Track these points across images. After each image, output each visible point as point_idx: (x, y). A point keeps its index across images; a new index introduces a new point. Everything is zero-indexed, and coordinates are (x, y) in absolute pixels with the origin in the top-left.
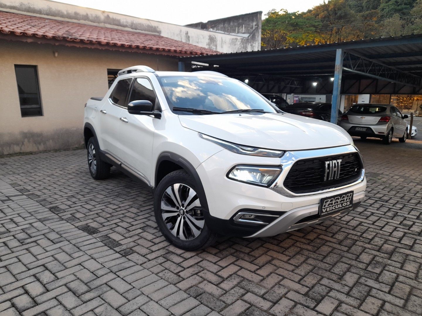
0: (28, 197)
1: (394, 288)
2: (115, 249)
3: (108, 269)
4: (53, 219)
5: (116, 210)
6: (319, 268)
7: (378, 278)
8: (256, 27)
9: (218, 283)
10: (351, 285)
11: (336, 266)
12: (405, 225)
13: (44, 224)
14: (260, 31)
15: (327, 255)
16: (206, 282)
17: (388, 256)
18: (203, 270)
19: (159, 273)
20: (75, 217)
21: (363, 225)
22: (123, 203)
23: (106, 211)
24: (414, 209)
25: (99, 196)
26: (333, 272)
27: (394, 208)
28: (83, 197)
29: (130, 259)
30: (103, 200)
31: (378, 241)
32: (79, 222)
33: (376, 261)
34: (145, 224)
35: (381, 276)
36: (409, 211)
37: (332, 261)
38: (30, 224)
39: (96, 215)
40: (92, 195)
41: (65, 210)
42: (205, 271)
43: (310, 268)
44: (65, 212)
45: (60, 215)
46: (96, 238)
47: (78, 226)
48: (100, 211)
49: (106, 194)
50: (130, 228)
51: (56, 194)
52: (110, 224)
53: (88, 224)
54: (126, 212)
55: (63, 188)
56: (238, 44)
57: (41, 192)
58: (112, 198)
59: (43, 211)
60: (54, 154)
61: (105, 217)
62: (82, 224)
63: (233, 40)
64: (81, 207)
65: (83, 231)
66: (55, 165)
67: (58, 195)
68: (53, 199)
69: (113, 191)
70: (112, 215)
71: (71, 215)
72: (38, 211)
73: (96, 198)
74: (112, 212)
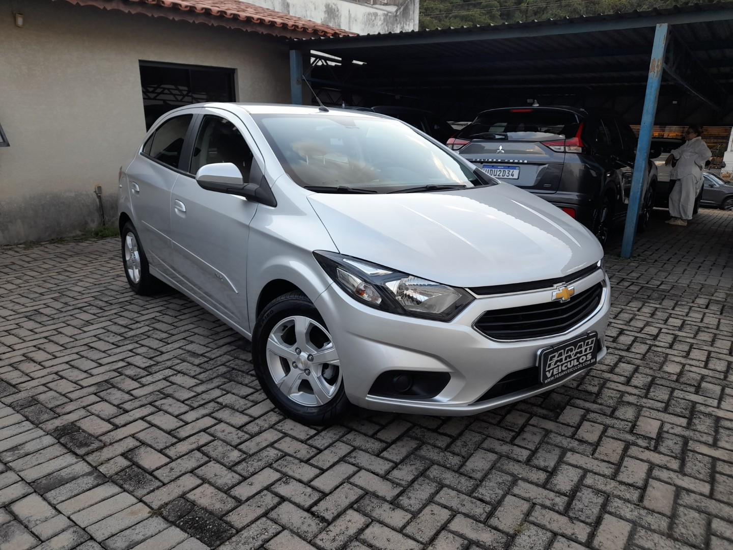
4: (74, 478)
5: (245, 429)
13: (50, 504)
20: (139, 467)
22: (255, 403)
23: (220, 435)
25: (178, 379)
28: (136, 385)
30: (199, 394)
32: (158, 488)
34: (356, 486)
38: (7, 507)
39: (198, 454)
40: (160, 376)
41: (103, 438)
44: (105, 446)
45: (92, 458)
47: (160, 508)
48: (205, 438)
49: (195, 371)
50: (320, 508)
51: (62, 378)
52: (254, 490)
53: (187, 495)
54: (276, 438)
55: (76, 356)
56: (379, 24)
57: (20, 373)
58: (217, 384)
59: (39, 447)
60: (27, 252)
61: (226, 461)
62: (171, 498)
63: (370, 17)
64: (146, 425)
65: (183, 529)
66: (37, 283)
67: (67, 379)
68: (58, 395)
69: (210, 362)
70: (244, 453)
71: (126, 458)
72: (20, 445)
73: (175, 386)
74: (239, 441)
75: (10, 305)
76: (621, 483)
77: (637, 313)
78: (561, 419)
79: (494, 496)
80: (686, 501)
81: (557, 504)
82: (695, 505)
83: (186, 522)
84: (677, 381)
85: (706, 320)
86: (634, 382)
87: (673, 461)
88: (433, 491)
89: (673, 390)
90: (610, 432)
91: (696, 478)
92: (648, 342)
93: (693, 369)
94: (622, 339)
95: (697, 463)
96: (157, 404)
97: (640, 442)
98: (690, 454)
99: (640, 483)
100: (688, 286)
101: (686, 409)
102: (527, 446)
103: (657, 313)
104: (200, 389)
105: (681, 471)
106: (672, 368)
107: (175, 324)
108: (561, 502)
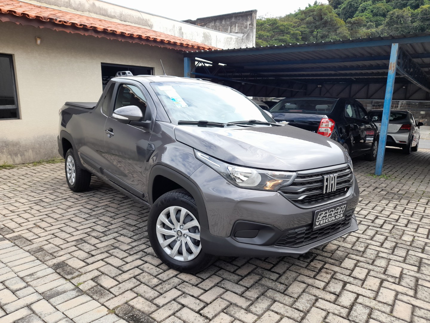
0: (13, 244)
4: (65, 292)
8: (250, 26)
13: (52, 305)
14: (255, 30)
20: (101, 286)
23: (146, 270)
25: (121, 238)
28: (98, 241)
30: (133, 247)
32: (112, 298)
34: (225, 300)
38: (29, 306)
39: (134, 280)
40: (111, 236)
41: (81, 270)
44: (82, 274)
45: (74, 281)
47: (114, 309)
48: (138, 271)
49: (131, 234)
50: (205, 312)
51: (56, 237)
52: (166, 300)
53: (129, 302)
55: (64, 225)
56: (233, 44)
57: (32, 233)
58: (143, 242)
59: (45, 274)
60: (34, 168)
61: (150, 284)
62: (120, 304)
63: (228, 39)
64: (104, 263)
65: (127, 321)
66: (40, 185)
67: (59, 238)
68: (55, 246)
69: (139, 229)
70: (160, 280)
71: (94, 281)
72: (34, 273)
73: (120, 242)
74: (157, 273)
75: (26, 197)
76: (379, 302)
77: (386, 207)
78: (343, 265)
79: (305, 308)
80: (418, 313)
81: (342, 313)
82: (424, 316)
83: (129, 317)
84: (411, 245)
85: (426, 211)
86: (385, 245)
87: (410, 290)
88: (269, 304)
89: (408, 250)
90: (372, 273)
91: (425, 301)
92: (393, 223)
93: (420, 239)
94: (377, 221)
95: (425, 292)
96: (110, 252)
97: (390, 279)
98: (420, 287)
99: (391, 302)
100: (415, 192)
101: (416, 261)
102: (323, 280)
103: (397, 207)
104: (134, 244)
105: (415, 297)
106: (407, 238)
107: (118, 208)
108: (344, 312)
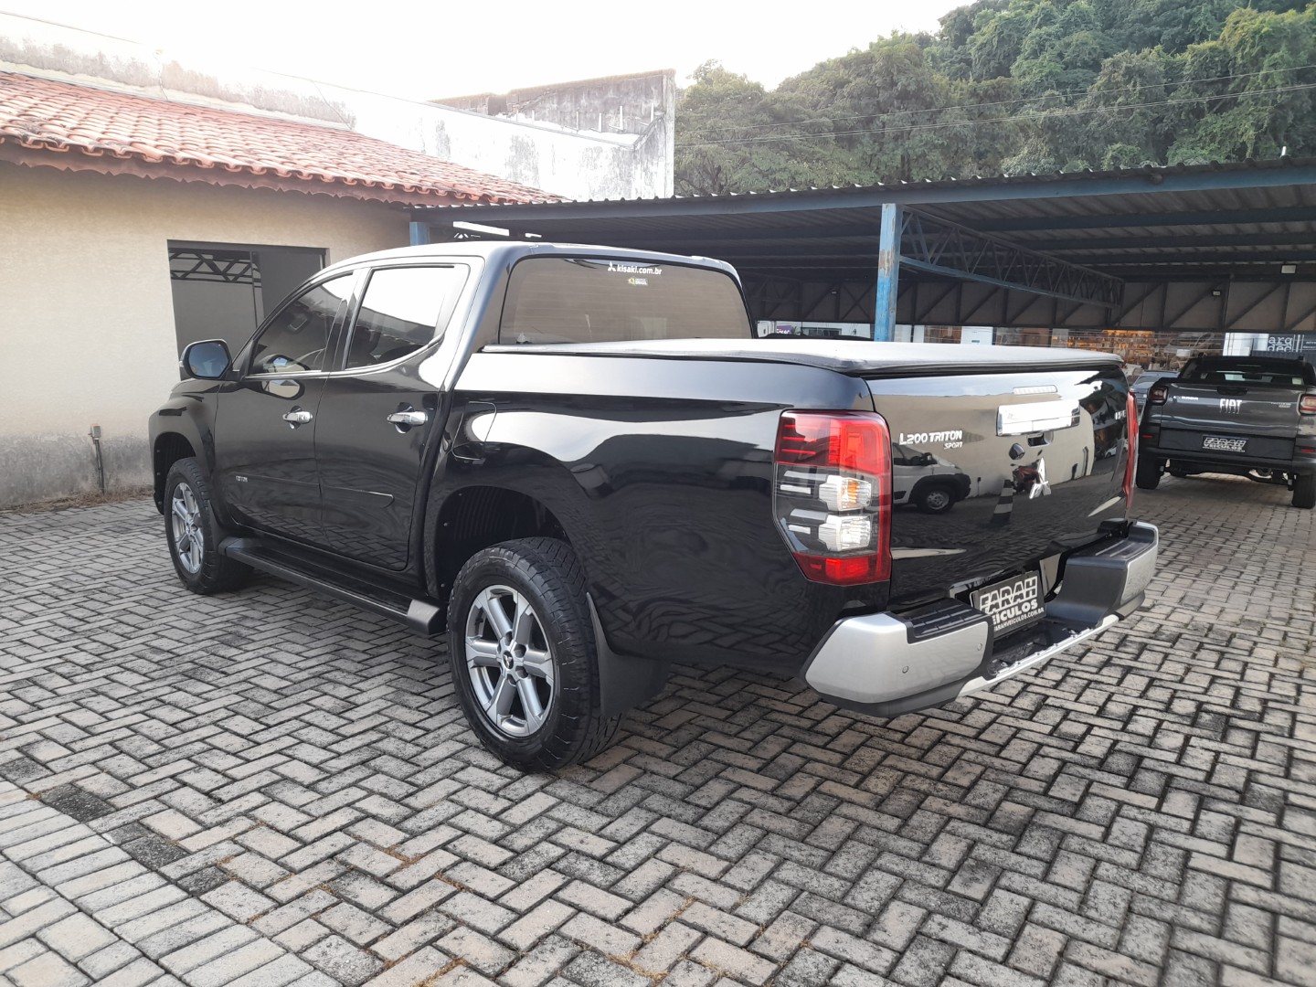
1: (1020, 944)
2: (163, 869)
3: (131, 948)
5: (179, 725)
6: (812, 893)
7: (977, 914)
8: (658, 113)
9: (498, 968)
10: (899, 943)
11: (862, 883)
12: (1064, 737)
14: (671, 126)
15: (840, 847)
16: (460, 969)
17: (1011, 840)
18: (454, 928)
19: (307, 948)
20: (33, 759)
21: (948, 744)
22: (208, 700)
23: (145, 731)
24: (1092, 685)
25: (127, 677)
26: (852, 902)
27: (1039, 681)
28: (67, 682)
29: (213, 903)
30: (140, 692)
31: (987, 793)
32: (46, 777)
33: (975, 859)
34: (277, 773)
35: (987, 909)
36: (1079, 690)
37: (850, 866)
39: (108, 748)
40: (101, 673)
42: (462, 930)
43: (787, 893)
46: (100, 834)
47: (39, 793)
48: (125, 733)
49: (149, 668)
50: (221, 792)
52: (156, 777)
53: (77, 782)
54: (212, 733)
56: (604, 165)
58: (171, 682)
61: (138, 754)
62: (56, 785)
63: (590, 154)
64: (58, 721)
65: (57, 808)
69: (175, 659)
70: (164, 747)
71: (20, 751)
73: (115, 684)
74: (164, 736)
79: (428, 780)
80: (641, 781)
83: (64, 803)
87: (669, 749)
88: (363, 777)
91: (677, 763)
95: (695, 751)
96: (82, 701)
97: (649, 733)
98: (695, 743)
104: (143, 688)
105: (667, 758)
107: (151, 616)
